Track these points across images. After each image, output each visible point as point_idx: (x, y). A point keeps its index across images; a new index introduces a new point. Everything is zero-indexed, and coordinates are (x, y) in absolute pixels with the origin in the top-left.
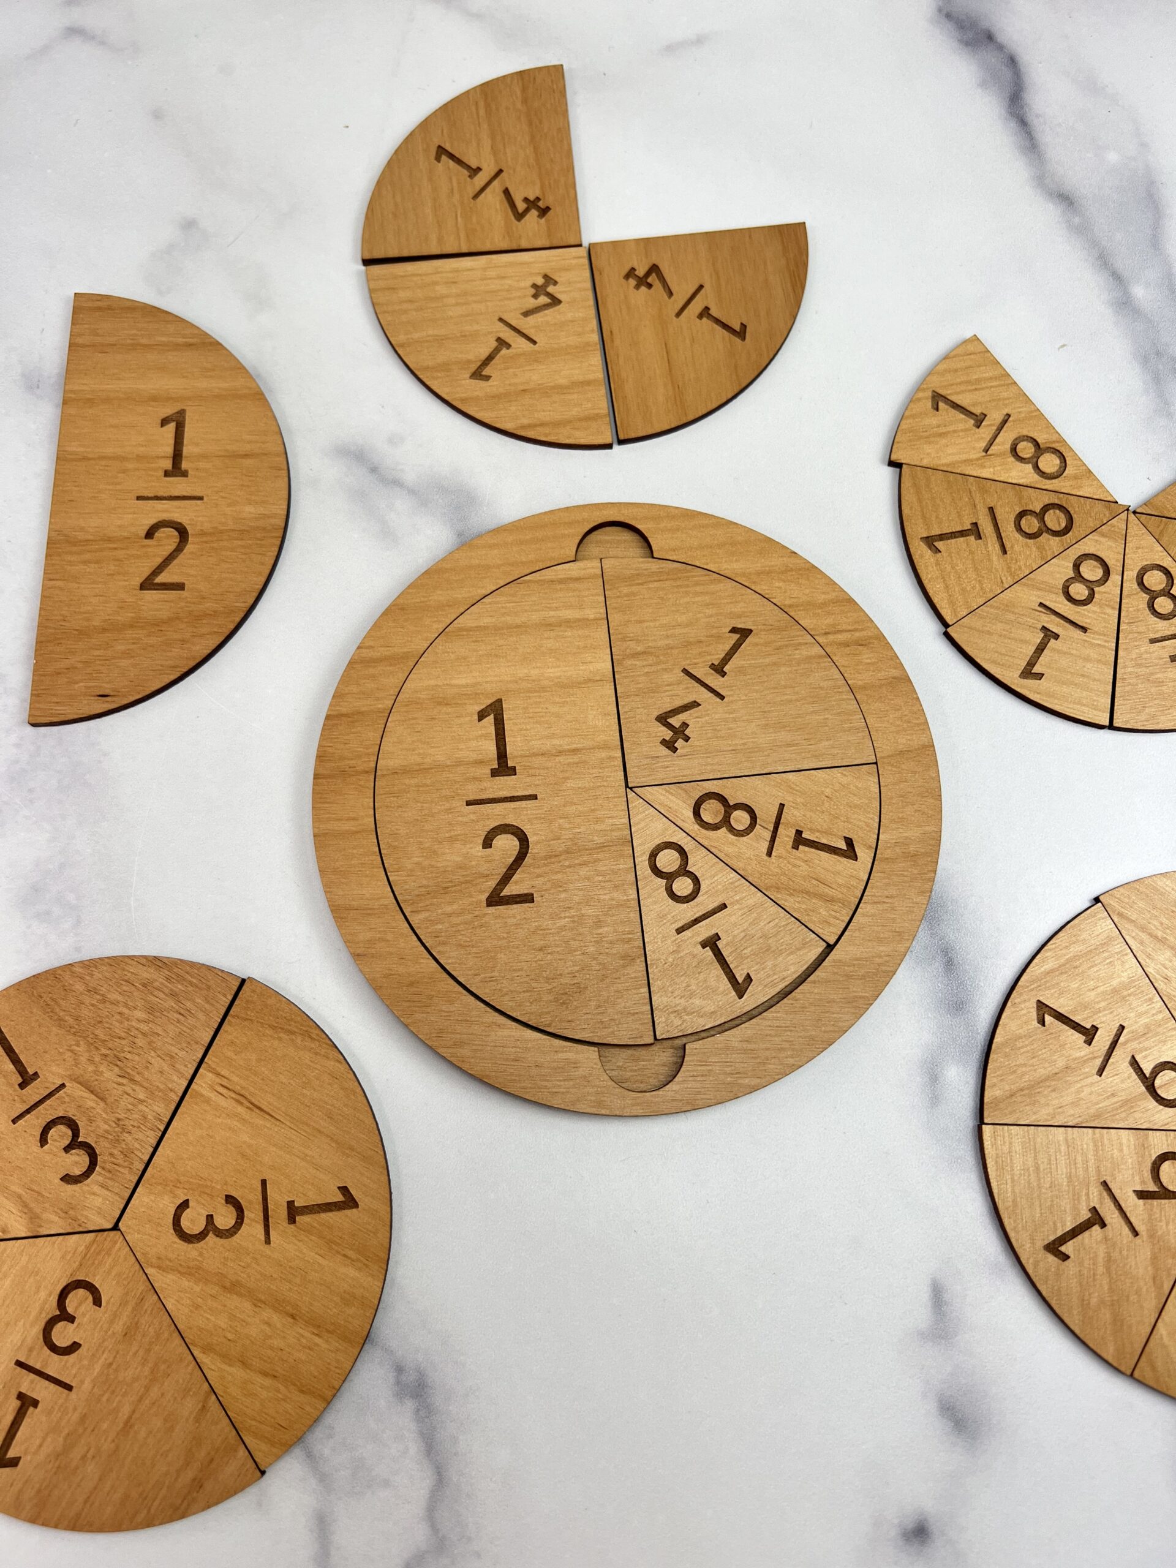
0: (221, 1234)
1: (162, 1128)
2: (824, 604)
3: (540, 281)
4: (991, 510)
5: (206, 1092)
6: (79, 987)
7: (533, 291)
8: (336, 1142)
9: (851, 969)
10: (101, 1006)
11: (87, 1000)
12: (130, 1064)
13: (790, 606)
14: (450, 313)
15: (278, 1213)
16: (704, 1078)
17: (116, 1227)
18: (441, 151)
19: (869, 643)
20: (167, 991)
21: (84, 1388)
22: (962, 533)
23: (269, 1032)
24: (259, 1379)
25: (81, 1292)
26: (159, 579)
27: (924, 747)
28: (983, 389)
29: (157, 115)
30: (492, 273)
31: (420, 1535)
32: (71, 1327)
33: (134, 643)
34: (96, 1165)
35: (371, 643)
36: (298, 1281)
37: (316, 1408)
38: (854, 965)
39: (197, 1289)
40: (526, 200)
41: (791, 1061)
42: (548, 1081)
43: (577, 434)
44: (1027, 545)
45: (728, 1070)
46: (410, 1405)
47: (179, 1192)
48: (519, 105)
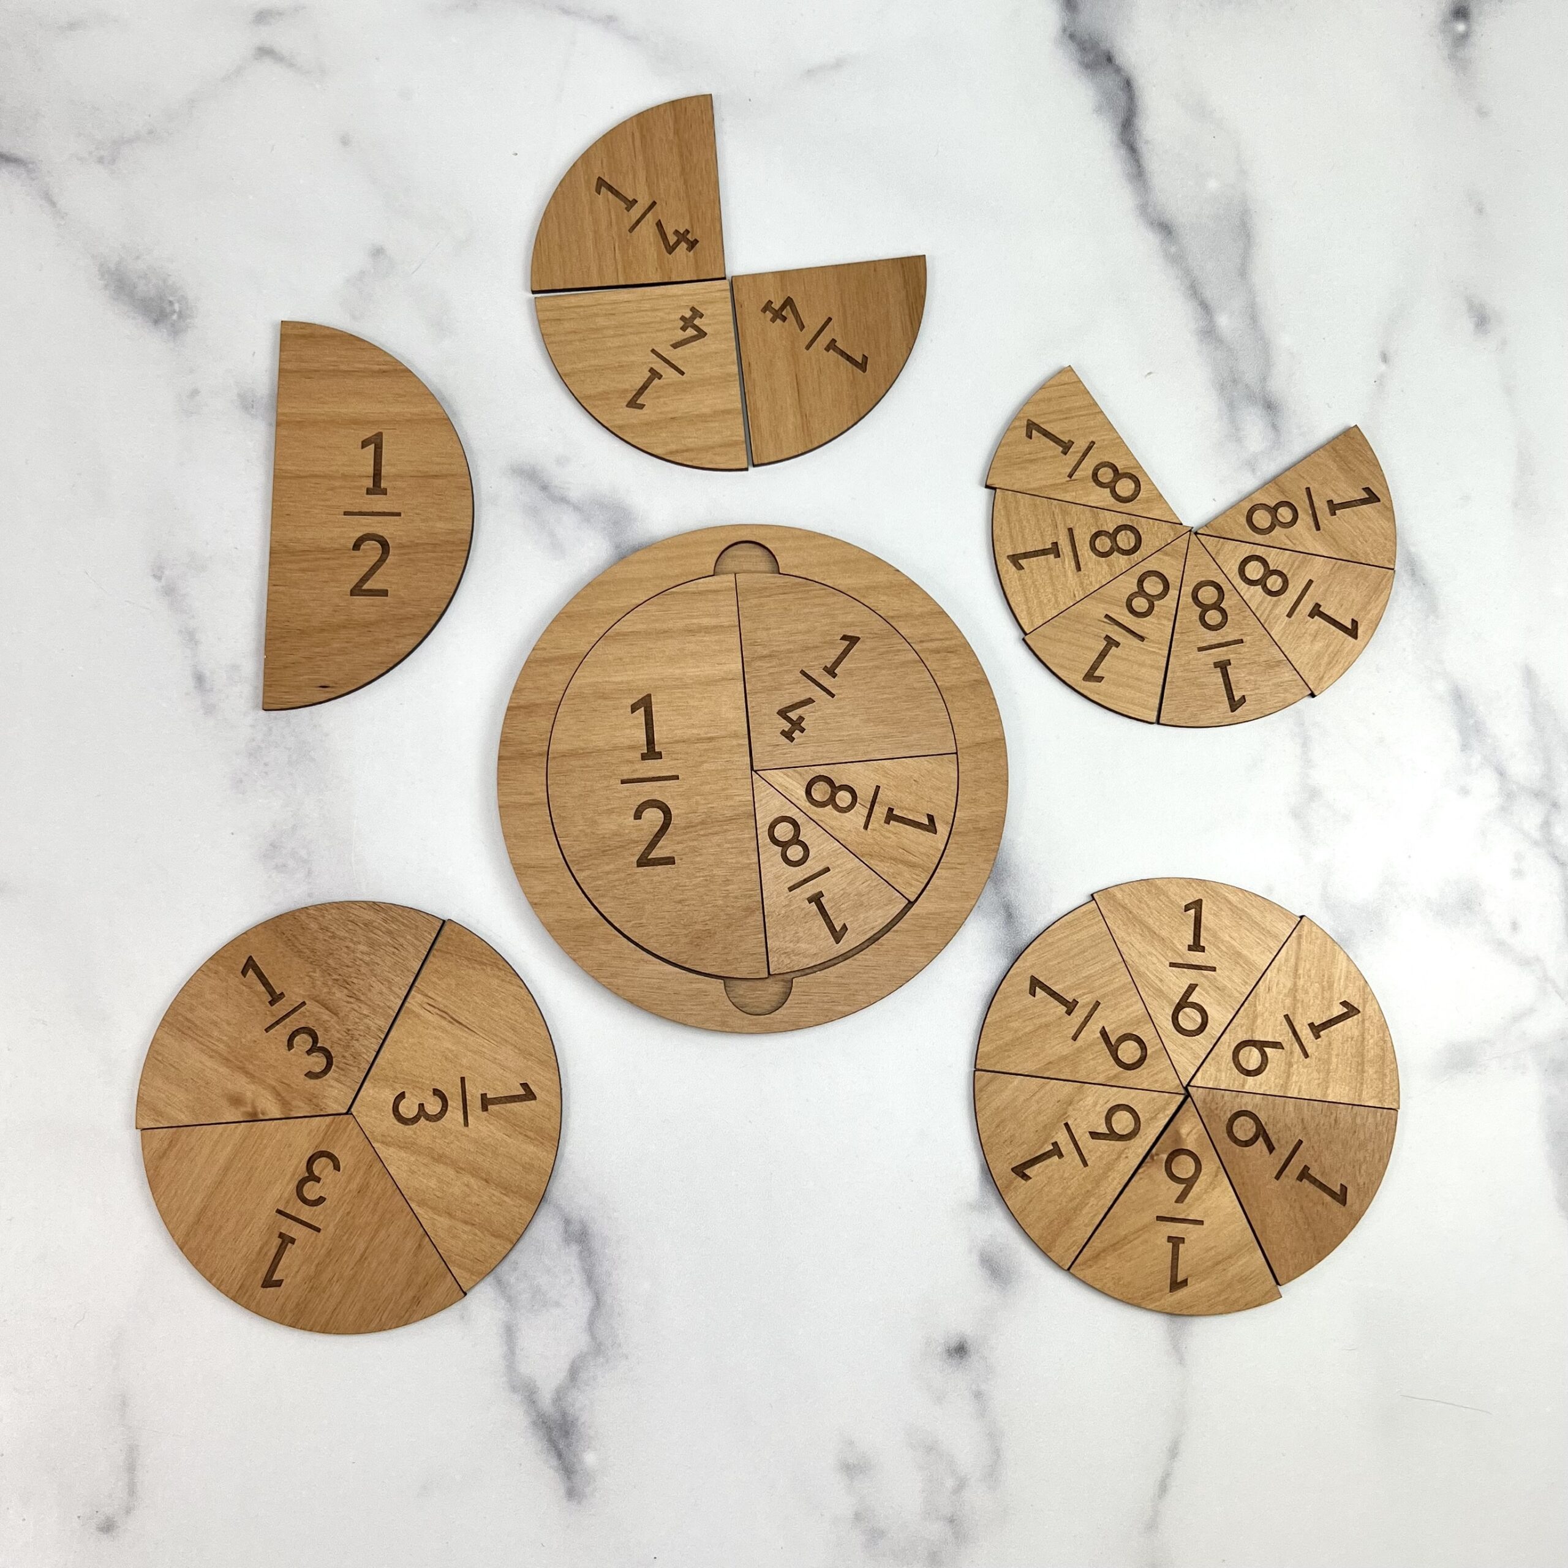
0: (429, 1118)
1: (383, 1037)
2: (921, 615)
3: (688, 314)
4: (1070, 531)
5: (418, 1010)
6: (314, 926)
7: (682, 323)
8: (519, 1049)
9: (927, 921)
10: (331, 941)
11: (321, 936)
12: (356, 987)
13: (892, 617)
14: (609, 344)
15: (475, 1103)
16: (806, 1005)
17: (349, 1112)
18: (601, 183)
19: (957, 650)
20: (383, 929)
21: (329, 1230)
22: (1044, 552)
23: (465, 963)
24: (460, 1225)
25: (323, 1159)
26: (366, 587)
27: (997, 739)
28: (1073, 417)
29: (345, 141)
30: (647, 305)
31: (583, 1341)
32: (318, 1185)
33: (347, 642)
34: (332, 1065)
35: (544, 645)
36: (490, 1155)
37: (505, 1248)
38: (929, 918)
39: (413, 1159)
40: (676, 232)
41: (875, 993)
42: (684, 1005)
43: (718, 458)
44: (1099, 562)
45: (826, 999)
46: (575, 1248)
47: (397, 1086)
48: (671, 136)
